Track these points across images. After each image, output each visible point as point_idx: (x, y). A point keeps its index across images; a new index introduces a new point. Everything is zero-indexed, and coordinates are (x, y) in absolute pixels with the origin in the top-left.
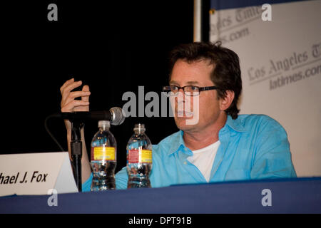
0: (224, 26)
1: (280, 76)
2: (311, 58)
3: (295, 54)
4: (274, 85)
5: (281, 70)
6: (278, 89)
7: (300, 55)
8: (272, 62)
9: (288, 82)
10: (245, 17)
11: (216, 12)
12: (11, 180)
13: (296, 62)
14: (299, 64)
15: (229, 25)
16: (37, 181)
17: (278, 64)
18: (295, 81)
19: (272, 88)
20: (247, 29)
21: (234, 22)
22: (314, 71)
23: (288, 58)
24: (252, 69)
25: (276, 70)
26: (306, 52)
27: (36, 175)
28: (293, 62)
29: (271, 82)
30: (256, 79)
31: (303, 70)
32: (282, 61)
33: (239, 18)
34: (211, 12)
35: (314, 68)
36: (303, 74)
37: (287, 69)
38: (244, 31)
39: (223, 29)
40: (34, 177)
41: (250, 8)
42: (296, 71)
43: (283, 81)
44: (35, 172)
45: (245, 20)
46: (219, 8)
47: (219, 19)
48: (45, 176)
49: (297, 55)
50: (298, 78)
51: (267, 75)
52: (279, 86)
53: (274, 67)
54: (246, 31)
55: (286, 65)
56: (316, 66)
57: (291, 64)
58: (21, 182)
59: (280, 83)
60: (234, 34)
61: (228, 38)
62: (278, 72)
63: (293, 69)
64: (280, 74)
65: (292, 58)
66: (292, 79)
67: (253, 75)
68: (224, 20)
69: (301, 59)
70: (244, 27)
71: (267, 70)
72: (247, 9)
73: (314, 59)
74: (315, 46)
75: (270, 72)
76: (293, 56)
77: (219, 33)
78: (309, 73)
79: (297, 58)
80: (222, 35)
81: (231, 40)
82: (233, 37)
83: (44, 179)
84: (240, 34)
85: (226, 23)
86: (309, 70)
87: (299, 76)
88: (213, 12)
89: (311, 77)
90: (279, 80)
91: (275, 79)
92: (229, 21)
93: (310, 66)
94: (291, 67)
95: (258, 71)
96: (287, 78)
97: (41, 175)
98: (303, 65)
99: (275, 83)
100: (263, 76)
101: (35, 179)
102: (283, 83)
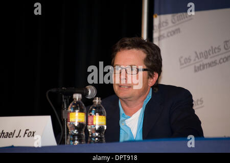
0: (163, 26)
1: (201, 63)
2: (223, 50)
3: (212, 47)
4: (197, 70)
5: (202, 59)
6: (200, 72)
7: (216, 48)
8: (196, 53)
9: (207, 67)
10: (178, 20)
11: (158, 17)
12: (9, 135)
13: (213, 53)
14: (215, 54)
15: (166, 25)
16: (28, 136)
17: (200, 54)
18: (211, 66)
19: (196, 71)
20: (179, 29)
21: (170, 24)
22: (225, 60)
23: (207, 50)
24: (182, 57)
25: (198, 59)
26: (219, 46)
27: (28, 132)
28: (211, 53)
29: (195, 67)
30: (185, 65)
31: (218, 58)
32: (203, 52)
33: (174, 21)
34: (154, 16)
35: (226, 58)
36: (218, 62)
37: (206, 58)
38: (177, 30)
39: (162, 28)
40: (26, 133)
41: (182, 14)
42: (213, 60)
43: (203, 67)
44: (26, 130)
45: (177, 23)
46: (160, 14)
47: (160, 21)
48: (34, 133)
49: (213, 48)
50: (214, 64)
51: (192, 62)
52: (201, 70)
53: (197, 57)
54: (178, 30)
55: (205, 55)
56: (227, 56)
57: (210, 54)
58: (17, 137)
59: (202, 68)
60: (170, 33)
61: (165, 35)
62: (200, 60)
63: (211, 58)
64: (201, 61)
65: (210, 50)
66: (210, 65)
67: (183, 62)
68: (163, 22)
69: (216, 51)
70: (177, 27)
71: (193, 58)
72: (179, 14)
73: (225, 51)
74: (226, 42)
75: (195, 60)
76: (211, 49)
77: (160, 31)
78: (222, 61)
79: (214, 50)
80: (162, 33)
81: (168, 36)
82: (169, 34)
83: (33, 135)
84: (174, 32)
85: (164, 24)
86: (221, 59)
87: (215, 63)
88: (156, 17)
89: (223, 64)
90: (200, 65)
91: (198, 65)
92: (167, 23)
93: (223, 56)
94: (209, 56)
95: (186, 59)
96: (206, 64)
97: (31, 132)
98: (218, 55)
99: (198, 67)
100: (190, 62)
101: (26, 135)
102: (204, 68)
